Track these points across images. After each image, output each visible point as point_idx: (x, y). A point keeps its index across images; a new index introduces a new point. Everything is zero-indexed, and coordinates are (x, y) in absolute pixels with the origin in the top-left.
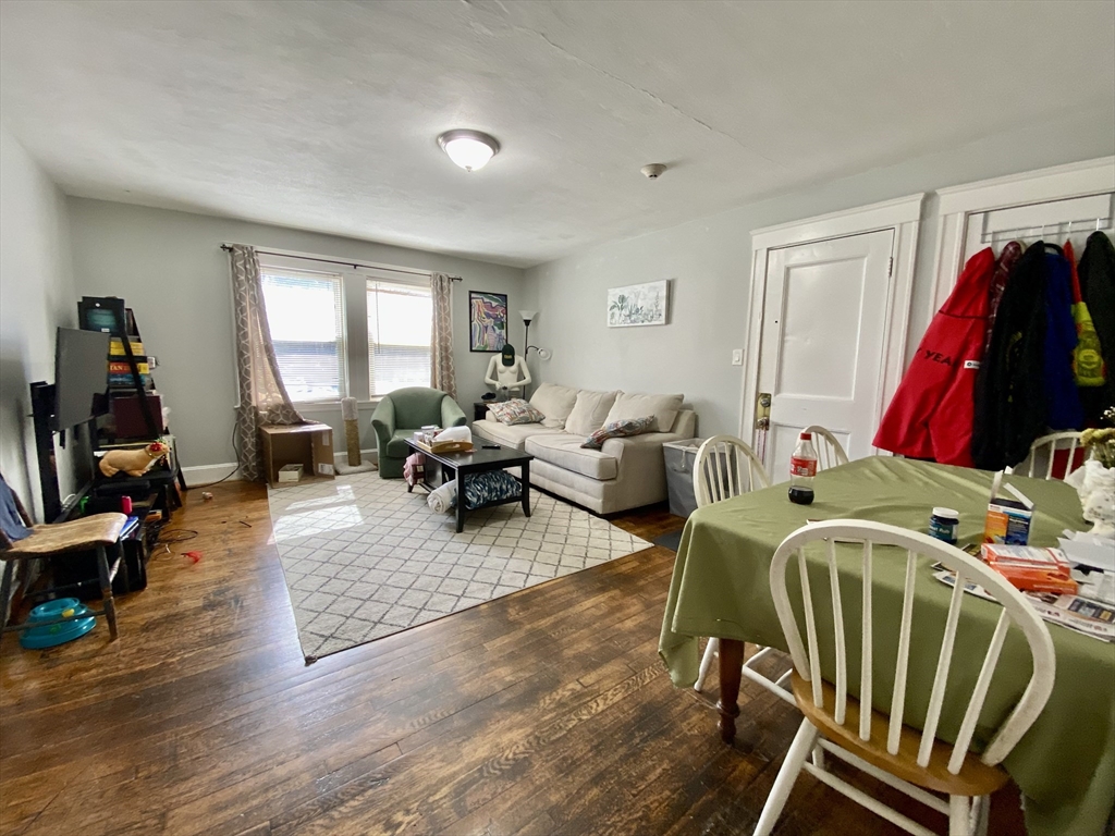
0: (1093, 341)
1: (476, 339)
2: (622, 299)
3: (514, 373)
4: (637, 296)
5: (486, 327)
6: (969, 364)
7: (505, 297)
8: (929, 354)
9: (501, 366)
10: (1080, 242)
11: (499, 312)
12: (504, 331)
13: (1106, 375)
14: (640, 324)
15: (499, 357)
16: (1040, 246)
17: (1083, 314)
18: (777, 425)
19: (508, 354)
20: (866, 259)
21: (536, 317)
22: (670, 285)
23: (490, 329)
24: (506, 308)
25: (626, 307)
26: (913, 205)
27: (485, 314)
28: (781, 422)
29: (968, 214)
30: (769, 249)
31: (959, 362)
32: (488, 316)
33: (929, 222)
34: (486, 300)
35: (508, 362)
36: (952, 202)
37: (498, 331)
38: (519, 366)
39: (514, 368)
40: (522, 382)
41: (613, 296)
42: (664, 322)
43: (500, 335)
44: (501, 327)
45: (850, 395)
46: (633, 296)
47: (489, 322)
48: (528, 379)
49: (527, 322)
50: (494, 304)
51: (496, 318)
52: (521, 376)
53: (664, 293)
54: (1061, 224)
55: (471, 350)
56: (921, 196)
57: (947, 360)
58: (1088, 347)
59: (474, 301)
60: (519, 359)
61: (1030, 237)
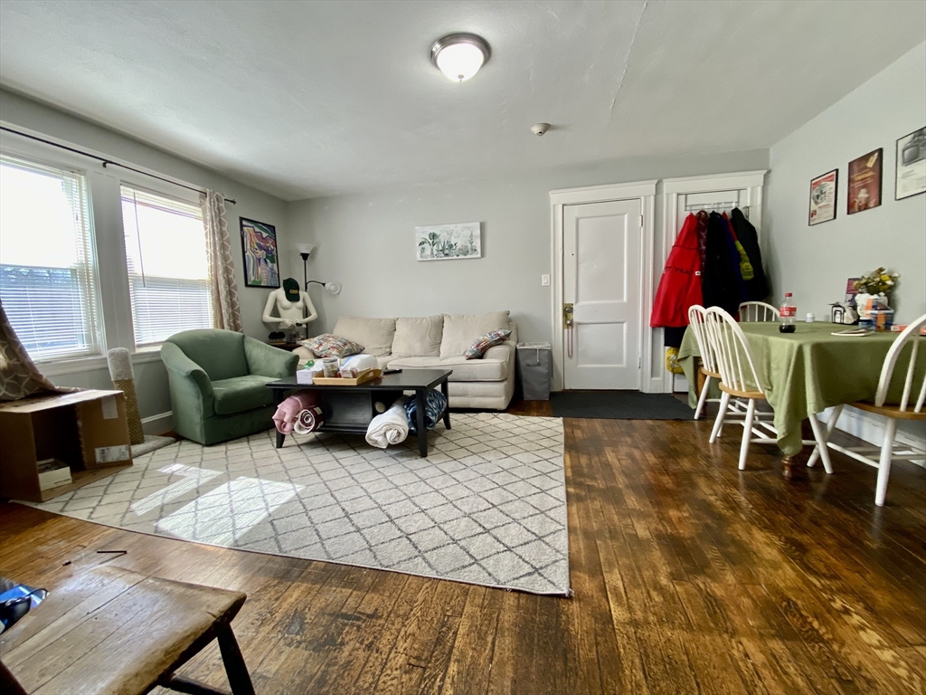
0: (747, 258)
1: (250, 273)
2: (434, 236)
3: (299, 308)
4: (450, 234)
5: (259, 260)
6: (697, 273)
7: (272, 228)
8: (677, 270)
9: (286, 302)
10: (728, 212)
11: (270, 245)
12: (275, 265)
13: (755, 274)
14: (455, 257)
15: (281, 293)
16: (714, 214)
17: (740, 247)
18: (579, 324)
19: (292, 290)
20: (626, 216)
21: (314, 250)
22: (482, 226)
23: (262, 262)
24: (275, 240)
25: (438, 243)
26: (651, 186)
27: (258, 244)
28: (581, 321)
29: (678, 195)
30: (563, 205)
31: (693, 273)
32: (261, 248)
33: (659, 196)
34: (257, 230)
35: (293, 297)
36: (670, 186)
37: (270, 264)
38: (304, 300)
39: (300, 304)
40: (307, 320)
41: (422, 233)
42: (479, 255)
43: (272, 269)
44: (273, 262)
45: (623, 298)
46: (445, 234)
47: (261, 254)
48: (313, 315)
49: (305, 256)
50: (265, 235)
51: (267, 250)
52: (306, 313)
53: (478, 232)
54: (719, 204)
55: (247, 285)
56: (656, 181)
57: (687, 272)
58: (746, 261)
59: (245, 229)
60: (302, 294)
61: (709, 209)
